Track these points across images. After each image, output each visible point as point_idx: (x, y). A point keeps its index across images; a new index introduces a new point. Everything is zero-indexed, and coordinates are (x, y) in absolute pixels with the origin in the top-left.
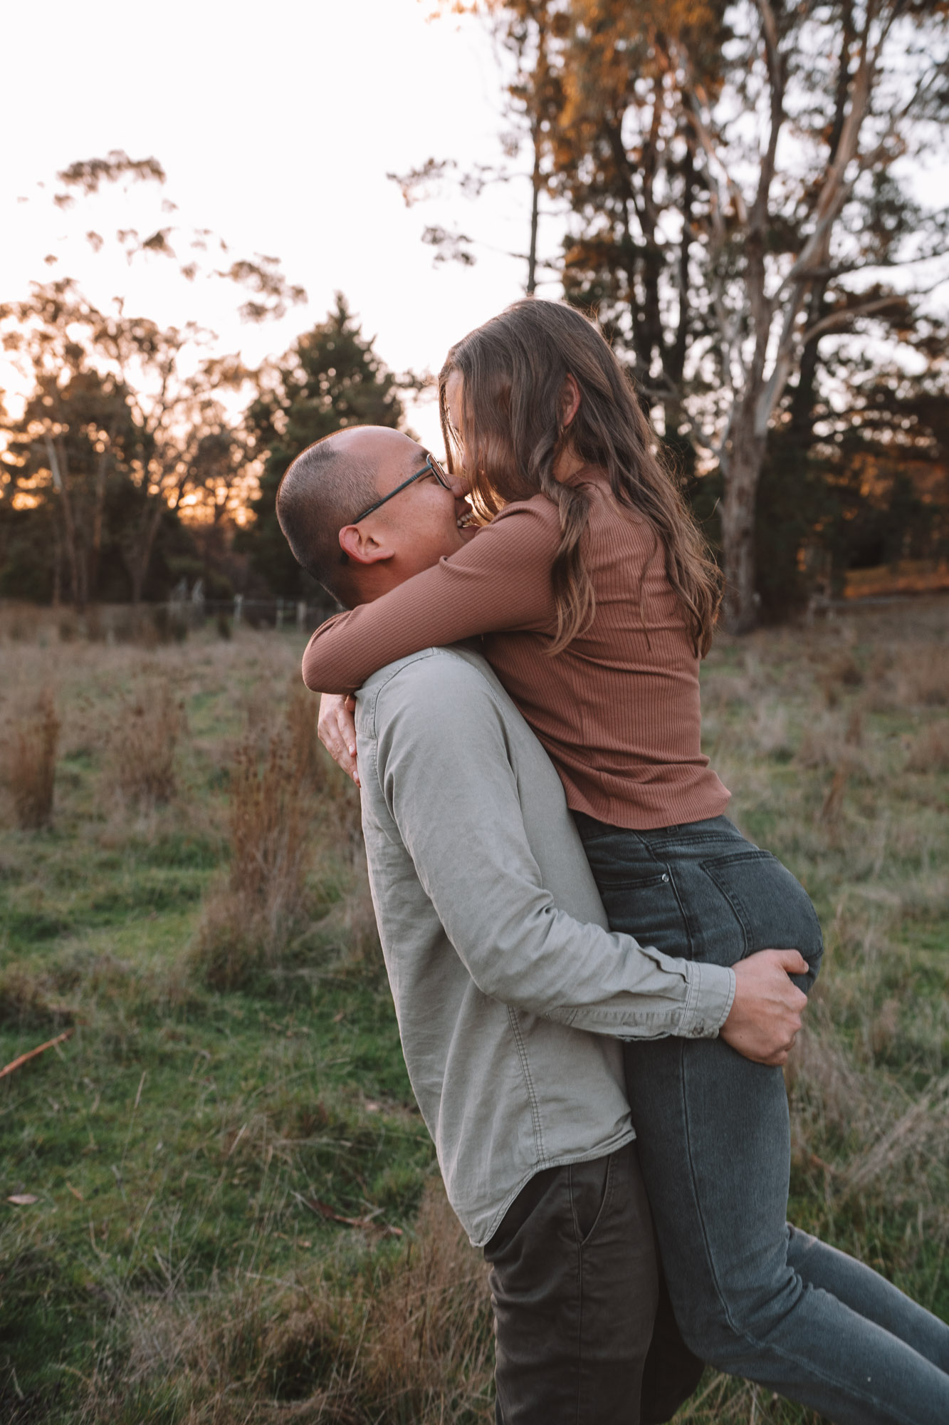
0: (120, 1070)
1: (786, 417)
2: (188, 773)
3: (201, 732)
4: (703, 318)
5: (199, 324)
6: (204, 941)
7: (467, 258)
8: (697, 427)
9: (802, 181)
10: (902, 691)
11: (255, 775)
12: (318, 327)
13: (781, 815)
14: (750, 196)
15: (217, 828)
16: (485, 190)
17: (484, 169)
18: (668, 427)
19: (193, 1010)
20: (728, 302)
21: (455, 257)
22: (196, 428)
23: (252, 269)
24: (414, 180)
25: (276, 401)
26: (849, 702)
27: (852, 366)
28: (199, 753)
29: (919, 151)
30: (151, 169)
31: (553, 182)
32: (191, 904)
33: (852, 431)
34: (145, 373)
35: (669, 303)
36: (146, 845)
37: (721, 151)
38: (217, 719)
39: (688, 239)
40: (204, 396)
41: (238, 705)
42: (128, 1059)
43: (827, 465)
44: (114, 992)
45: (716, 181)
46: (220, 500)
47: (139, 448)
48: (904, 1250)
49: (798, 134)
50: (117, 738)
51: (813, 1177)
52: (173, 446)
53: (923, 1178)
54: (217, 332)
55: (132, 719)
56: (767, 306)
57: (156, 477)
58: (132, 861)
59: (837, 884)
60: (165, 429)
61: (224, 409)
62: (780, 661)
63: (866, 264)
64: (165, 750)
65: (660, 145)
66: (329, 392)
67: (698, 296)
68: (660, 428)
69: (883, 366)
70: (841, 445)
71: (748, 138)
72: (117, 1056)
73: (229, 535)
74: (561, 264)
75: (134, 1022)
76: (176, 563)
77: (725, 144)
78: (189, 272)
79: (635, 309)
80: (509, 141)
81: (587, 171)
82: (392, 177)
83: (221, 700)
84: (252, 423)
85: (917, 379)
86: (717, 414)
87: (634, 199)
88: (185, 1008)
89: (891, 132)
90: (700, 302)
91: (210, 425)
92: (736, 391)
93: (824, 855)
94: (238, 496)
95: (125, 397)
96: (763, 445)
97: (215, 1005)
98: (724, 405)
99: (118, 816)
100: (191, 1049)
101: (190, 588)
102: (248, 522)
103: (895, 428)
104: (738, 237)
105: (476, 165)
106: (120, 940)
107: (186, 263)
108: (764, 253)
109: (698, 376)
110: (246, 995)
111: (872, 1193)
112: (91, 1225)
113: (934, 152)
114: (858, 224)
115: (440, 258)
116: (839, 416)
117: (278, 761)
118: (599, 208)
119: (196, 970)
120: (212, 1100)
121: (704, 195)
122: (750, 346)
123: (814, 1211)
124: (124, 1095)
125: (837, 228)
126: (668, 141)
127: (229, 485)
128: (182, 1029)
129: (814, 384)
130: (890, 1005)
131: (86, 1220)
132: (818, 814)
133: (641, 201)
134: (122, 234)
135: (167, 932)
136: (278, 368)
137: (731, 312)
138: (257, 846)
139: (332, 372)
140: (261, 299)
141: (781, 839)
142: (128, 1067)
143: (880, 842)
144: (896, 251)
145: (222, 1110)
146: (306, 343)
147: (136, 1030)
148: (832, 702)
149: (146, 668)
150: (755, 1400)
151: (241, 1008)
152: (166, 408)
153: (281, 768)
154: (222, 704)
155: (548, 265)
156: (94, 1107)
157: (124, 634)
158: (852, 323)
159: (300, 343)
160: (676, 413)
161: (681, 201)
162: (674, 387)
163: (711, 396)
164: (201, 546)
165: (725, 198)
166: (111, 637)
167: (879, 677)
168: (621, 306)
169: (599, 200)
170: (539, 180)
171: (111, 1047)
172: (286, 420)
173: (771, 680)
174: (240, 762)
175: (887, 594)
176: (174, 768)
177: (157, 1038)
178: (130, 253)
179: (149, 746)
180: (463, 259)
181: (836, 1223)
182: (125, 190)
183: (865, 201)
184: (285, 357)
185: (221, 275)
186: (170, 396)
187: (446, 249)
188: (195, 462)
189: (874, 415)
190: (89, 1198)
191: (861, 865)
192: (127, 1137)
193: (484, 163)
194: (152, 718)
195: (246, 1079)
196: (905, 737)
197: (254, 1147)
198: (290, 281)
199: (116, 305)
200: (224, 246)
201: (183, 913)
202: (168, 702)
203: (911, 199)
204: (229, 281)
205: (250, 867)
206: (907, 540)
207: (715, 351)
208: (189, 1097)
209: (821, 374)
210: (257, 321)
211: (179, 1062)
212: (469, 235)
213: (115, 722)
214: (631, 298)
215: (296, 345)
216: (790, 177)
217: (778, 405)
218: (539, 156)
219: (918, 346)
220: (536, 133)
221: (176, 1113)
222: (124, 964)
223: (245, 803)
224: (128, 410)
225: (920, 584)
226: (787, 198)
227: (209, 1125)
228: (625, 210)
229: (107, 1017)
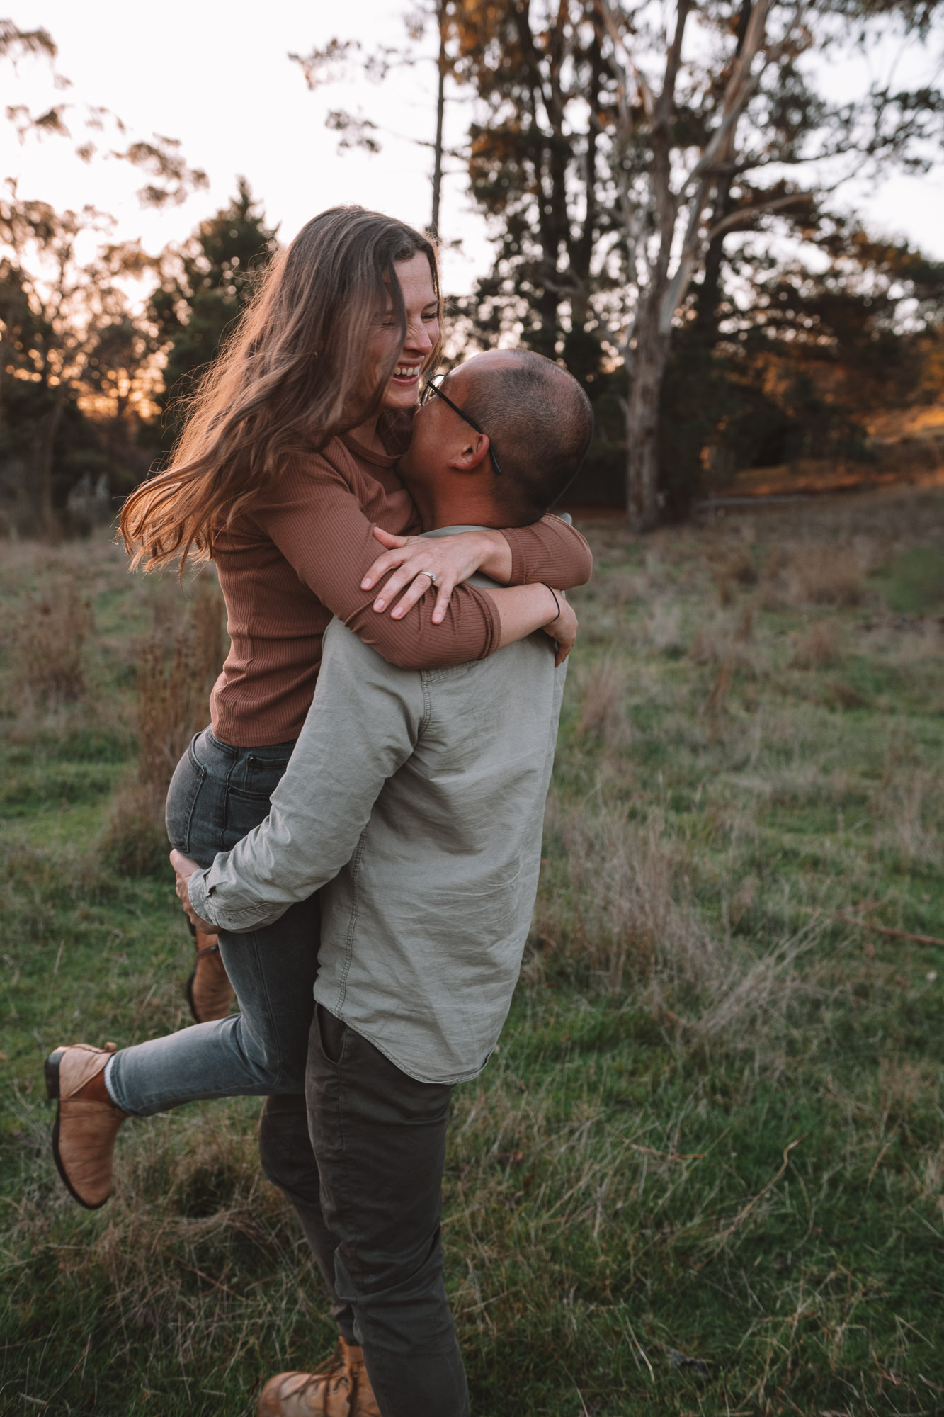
0: (37, 948)
1: (692, 315)
2: (96, 671)
3: (108, 631)
4: (609, 212)
5: (98, 208)
6: (115, 830)
7: (372, 145)
8: (603, 325)
9: (710, 72)
10: (794, 590)
11: (161, 673)
12: (221, 213)
13: (668, 709)
14: (657, 86)
15: (126, 724)
16: (390, 74)
17: (388, 51)
18: (574, 324)
19: (105, 894)
20: (633, 195)
21: (360, 143)
22: (96, 317)
23: (151, 151)
24: (316, 61)
25: (179, 290)
26: (743, 599)
27: (757, 263)
28: (106, 651)
29: (824, 45)
30: (42, 40)
31: (460, 67)
32: (101, 797)
33: (756, 330)
34: (42, 261)
35: (576, 196)
36: (56, 741)
37: (629, 40)
38: (124, 617)
39: (594, 131)
40: (104, 284)
41: (144, 602)
42: (45, 938)
43: (731, 363)
44: (29, 878)
45: (623, 70)
46: (123, 392)
47: (38, 338)
48: (742, 1088)
49: (705, 22)
50: (24, 636)
51: (667, 1029)
52: (73, 336)
53: (765, 1030)
54: (116, 216)
55: (38, 617)
56: (672, 201)
57: (57, 368)
58: (43, 755)
59: (716, 773)
60: (63, 318)
61: (126, 298)
62: (681, 559)
63: (771, 160)
64: (72, 647)
65: (568, 31)
66: (232, 282)
67: (605, 189)
68: (567, 324)
69: (786, 264)
70: (745, 344)
71: (656, 27)
72: (35, 936)
73: (133, 429)
74: (468, 152)
75: (50, 905)
76: (80, 457)
77: (633, 31)
78: (85, 153)
79: (542, 202)
80: (413, 23)
81: (492, 58)
82: (294, 57)
83: (128, 598)
84: (154, 313)
85: (820, 279)
86: (624, 310)
87: (541, 87)
88: (98, 892)
89: (796, 23)
90: (607, 196)
91: (112, 315)
92: (641, 289)
93: (705, 747)
94: (141, 389)
95: (21, 284)
96: (667, 344)
97: (126, 889)
98: (631, 302)
99: (28, 713)
100: (105, 928)
101: (94, 483)
102: (153, 416)
103: (798, 327)
104: (645, 129)
105: (380, 47)
106: (33, 830)
107: (81, 142)
108: (670, 146)
109: (604, 271)
110: (156, 880)
111: (718, 1042)
112: (16, 1081)
113: (840, 46)
114: (763, 118)
115: (344, 144)
116: (743, 314)
117: (183, 660)
118: (506, 95)
119: (108, 857)
120: (125, 973)
121: (612, 84)
122: (655, 242)
123: (666, 1058)
124: (42, 969)
125: (743, 122)
126: (575, 27)
127: (132, 377)
128: (95, 911)
129: (719, 281)
130: (751, 881)
131: (11, 1078)
132: (702, 709)
133: (548, 89)
134: (12, 111)
135: (79, 823)
136: (180, 256)
137: (637, 206)
138: (164, 740)
139: (236, 261)
140: (160, 182)
141: (667, 732)
142: (45, 945)
143: (756, 734)
144: (800, 147)
145: (134, 981)
146: (209, 231)
147: (52, 913)
148: (727, 600)
149: (52, 566)
150: (600, 1209)
151: (151, 891)
152: (64, 296)
153: (186, 666)
154: (128, 602)
155: (454, 154)
156: (15, 980)
157: (28, 531)
158: (757, 220)
159: (202, 231)
160: (582, 308)
161: (588, 89)
162: (581, 283)
163: (617, 293)
164: (104, 439)
165: (632, 88)
166: (14, 532)
167: (774, 576)
168: (528, 198)
169: (506, 86)
170: (445, 65)
171: (28, 927)
172: (190, 311)
173: (670, 579)
174: (146, 661)
175: (787, 493)
176: (82, 666)
177: (72, 919)
178: (21, 131)
179: (56, 644)
180: (367, 146)
181: (684, 1067)
182: (15, 63)
183: (770, 95)
184: (187, 245)
185: (119, 156)
186: (70, 281)
187: (351, 135)
188: (96, 353)
189: (776, 314)
190: (13, 1059)
191: (738, 756)
192: (46, 1007)
193: (389, 45)
194: (59, 617)
195: (156, 954)
196: (793, 635)
197: (165, 1013)
198: (192, 164)
199: (9, 187)
200: (121, 125)
201: (94, 805)
202: (74, 600)
203: (815, 95)
204: (126, 163)
205: (158, 761)
206: (808, 440)
207: (621, 246)
208: (103, 971)
209: (726, 271)
210: (157, 206)
211: (93, 940)
212: (374, 120)
213: (21, 620)
214: (538, 190)
215: (198, 232)
216: (699, 67)
217: (683, 302)
218: (444, 38)
219: (821, 243)
220: (441, 15)
221: (91, 985)
222: (39, 852)
223: (152, 700)
224: (25, 297)
225: (819, 484)
226: (694, 90)
227: (122, 994)
228: (532, 98)
229: (24, 900)
